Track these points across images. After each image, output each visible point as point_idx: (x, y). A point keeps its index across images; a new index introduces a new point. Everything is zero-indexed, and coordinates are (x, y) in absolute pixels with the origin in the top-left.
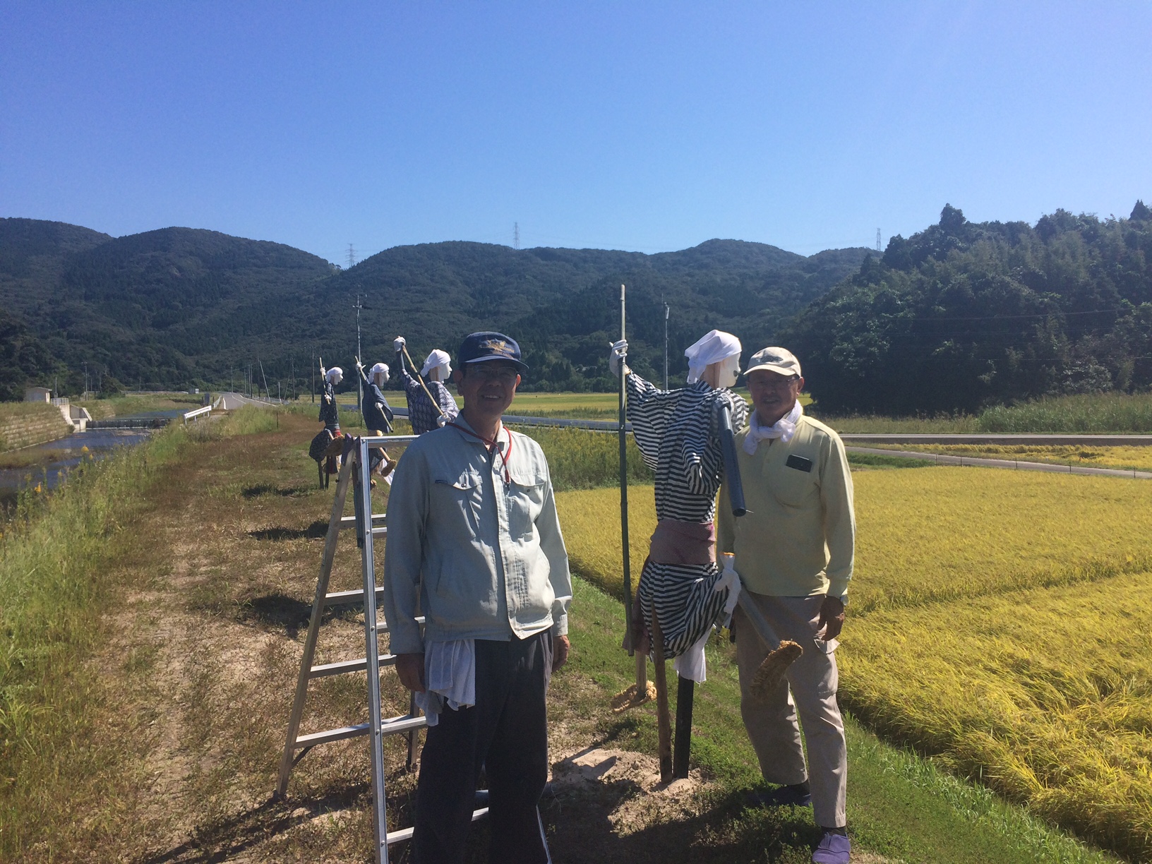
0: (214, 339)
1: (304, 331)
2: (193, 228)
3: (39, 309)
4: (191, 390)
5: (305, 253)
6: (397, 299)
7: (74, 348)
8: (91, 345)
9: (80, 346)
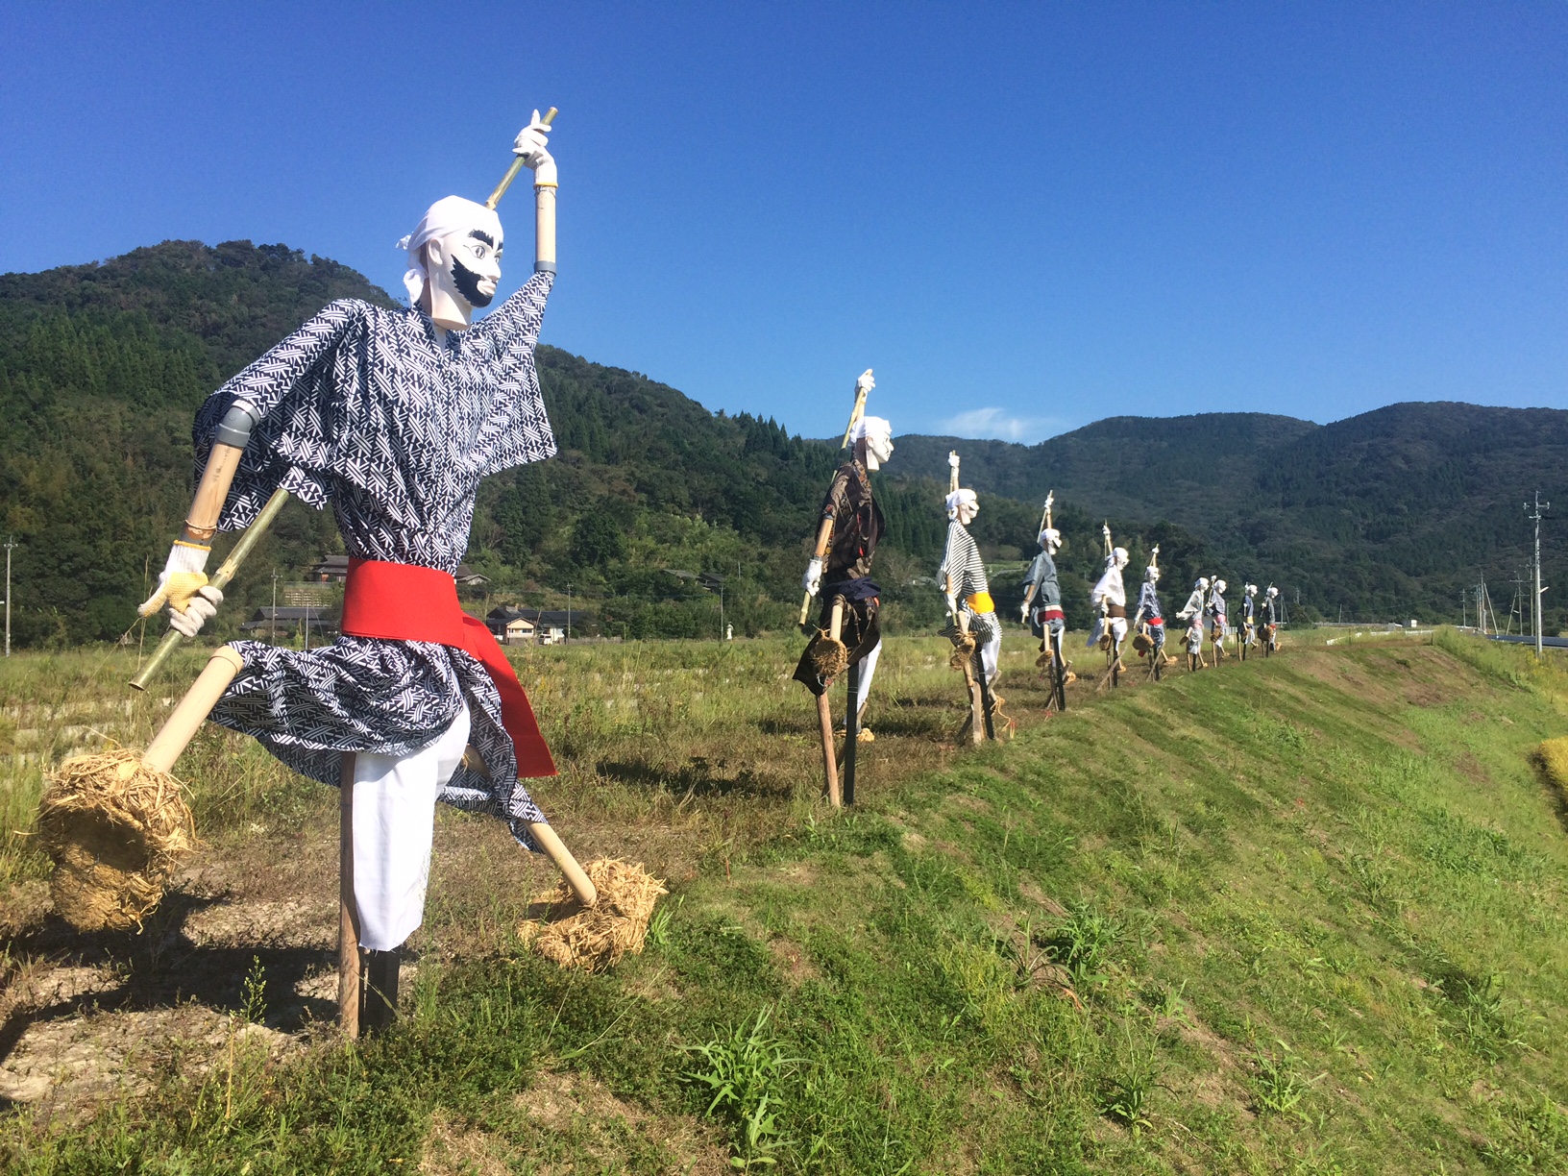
3: (1227, 522)
9: (1273, 567)
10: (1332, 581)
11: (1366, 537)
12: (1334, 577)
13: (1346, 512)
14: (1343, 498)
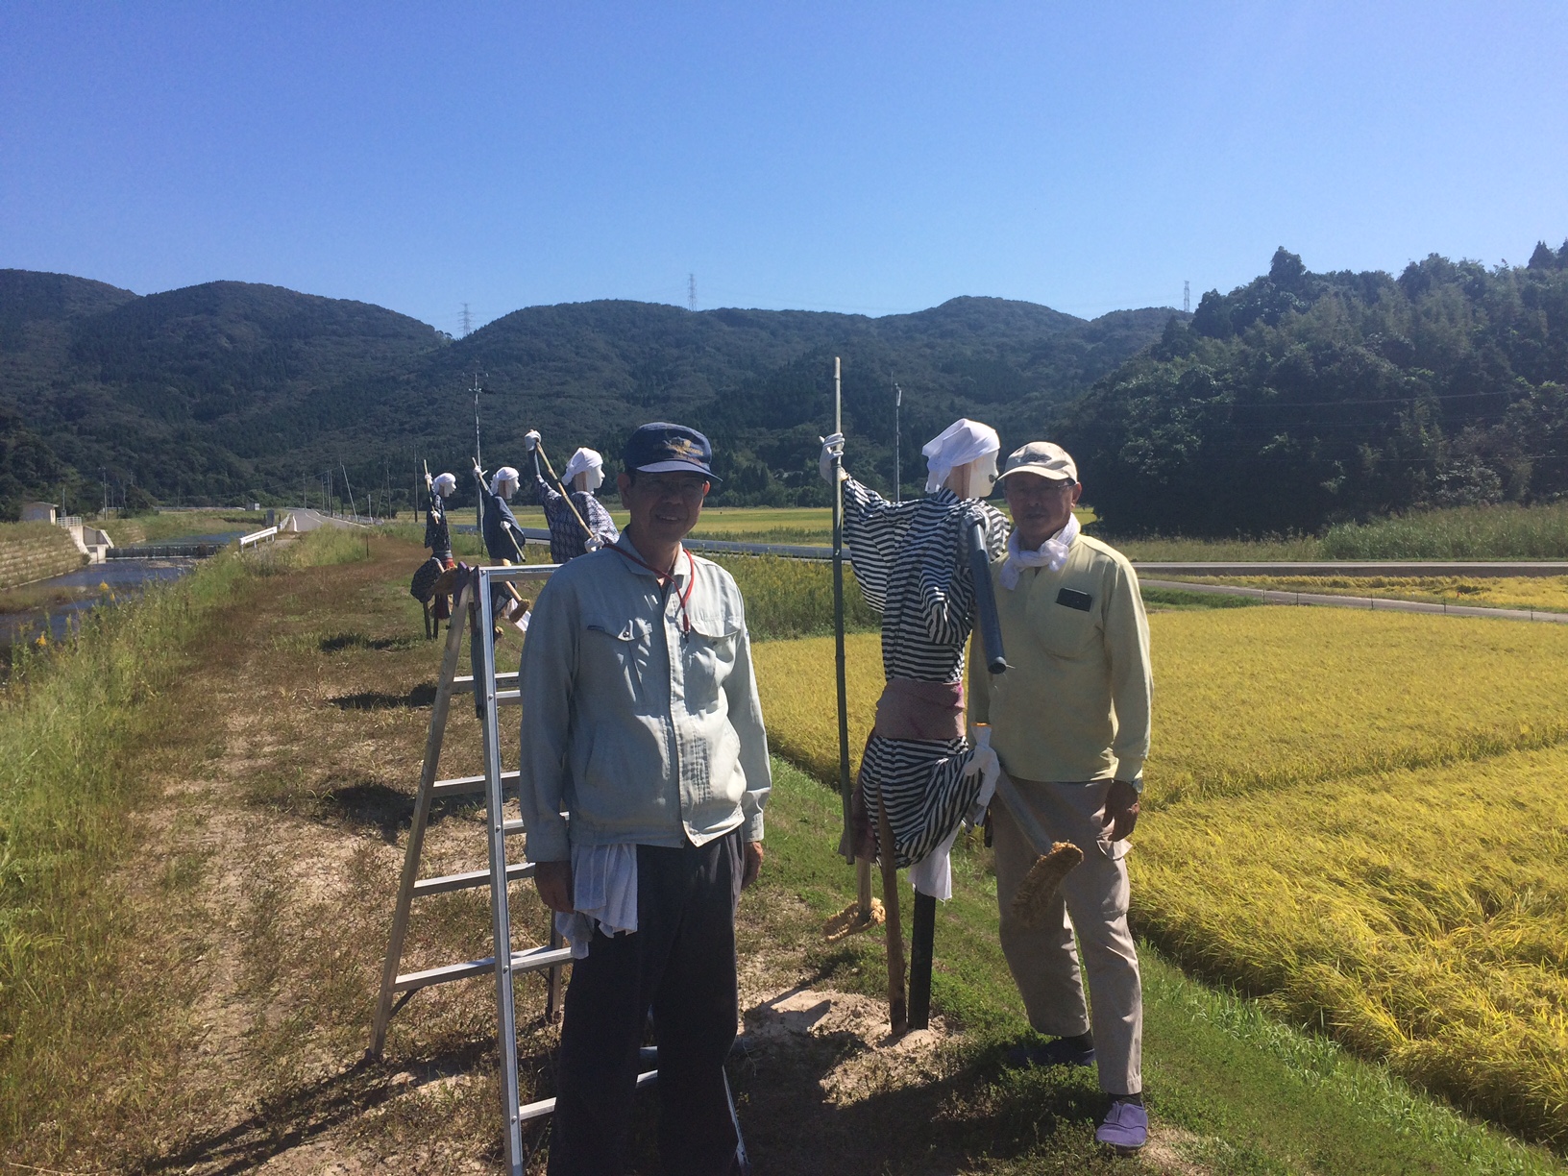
0: (279, 434)
1: (402, 424)
2: (248, 282)
3: (39, 394)
4: (248, 506)
5: (403, 317)
6: (530, 380)
7: (89, 448)
8: (110, 444)
10: (162, 462)
11: (195, 416)
13: (174, 389)
14: (168, 375)
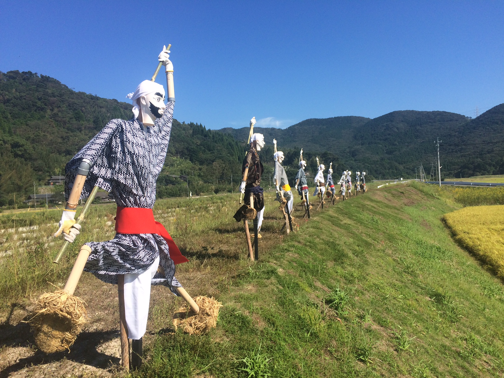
0: (412, 156)
2: (403, 110)
3: (345, 150)
9: (359, 164)
10: (377, 167)
11: (387, 153)
12: (377, 166)
13: (381, 145)
14: (379, 141)
